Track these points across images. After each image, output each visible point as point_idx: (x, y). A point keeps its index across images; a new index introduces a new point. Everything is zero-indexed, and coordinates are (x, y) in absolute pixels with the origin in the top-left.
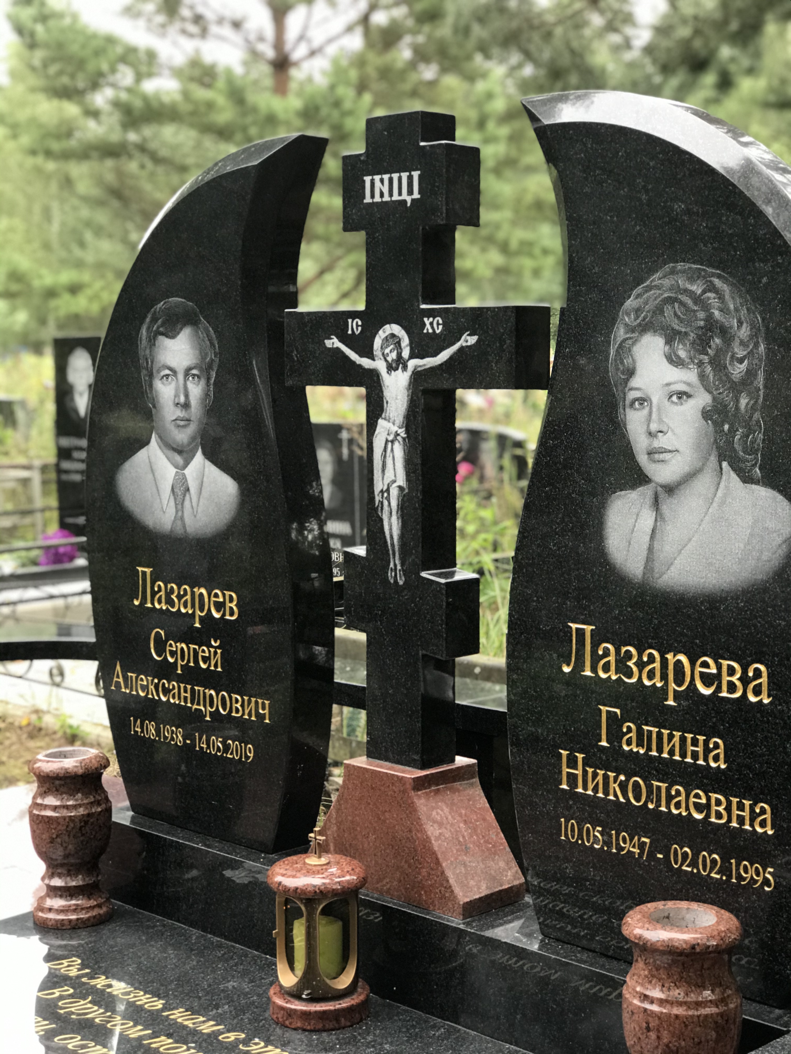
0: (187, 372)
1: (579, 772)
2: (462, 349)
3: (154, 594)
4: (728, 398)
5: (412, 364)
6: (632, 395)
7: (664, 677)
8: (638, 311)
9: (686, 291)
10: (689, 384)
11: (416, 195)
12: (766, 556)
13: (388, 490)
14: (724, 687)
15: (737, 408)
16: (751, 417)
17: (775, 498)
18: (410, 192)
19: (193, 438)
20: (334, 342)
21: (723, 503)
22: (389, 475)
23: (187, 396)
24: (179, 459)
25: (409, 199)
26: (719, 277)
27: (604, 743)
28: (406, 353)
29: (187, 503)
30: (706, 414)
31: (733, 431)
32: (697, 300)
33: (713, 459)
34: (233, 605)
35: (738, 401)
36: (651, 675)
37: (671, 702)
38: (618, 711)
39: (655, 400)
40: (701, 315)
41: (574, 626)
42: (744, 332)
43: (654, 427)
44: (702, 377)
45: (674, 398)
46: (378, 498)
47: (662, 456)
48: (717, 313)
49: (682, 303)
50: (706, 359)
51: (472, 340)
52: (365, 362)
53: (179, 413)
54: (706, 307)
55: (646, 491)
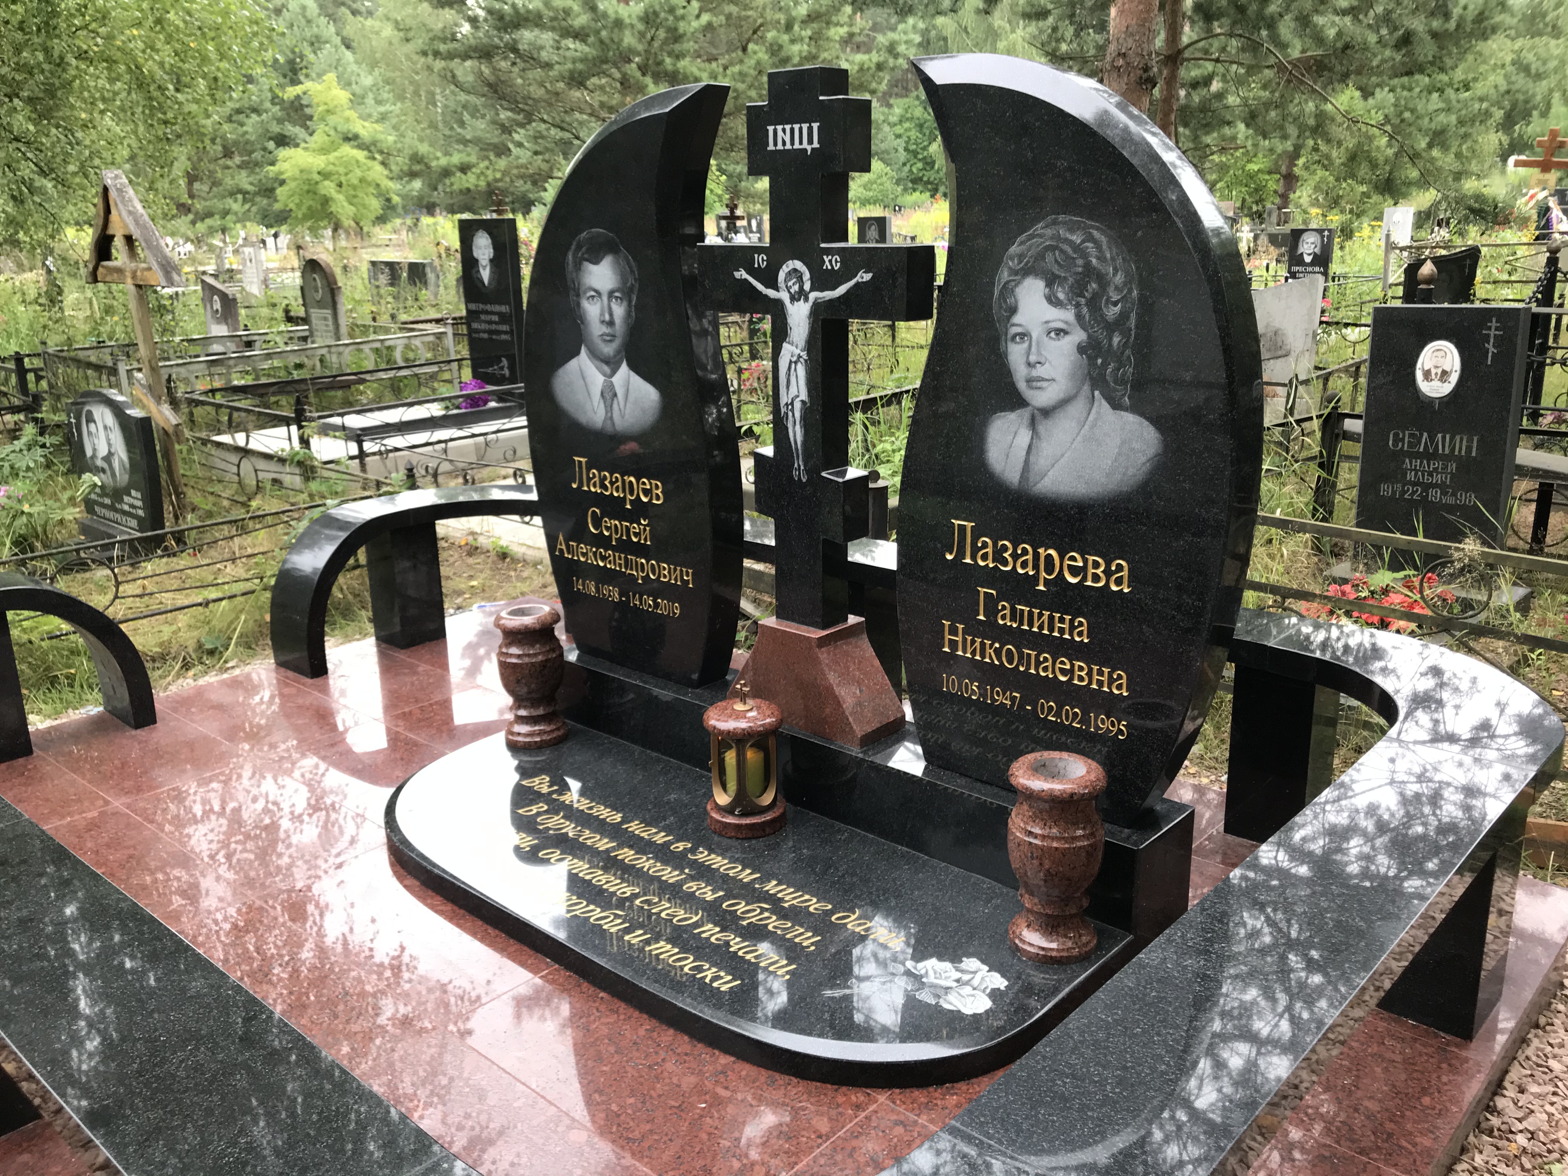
0: (611, 294)
1: (959, 639)
2: (858, 284)
3: (589, 479)
4: (1101, 335)
5: (813, 296)
6: (1014, 330)
8: (1021, 257)
9: (1067, 241)
10: (1066, 323)
11: (816, 145)
12: (1131, 471)
13: (792, 404)
14: (1090, 577)
15: (1110, 345)
16: (1122, 353)
17: (1141, 424)
18: (810, 142)
19: (618, 352)
20: (742, 274)
21: (1093, 426)
22: (793, 391)
23: (611, 314)
24: (607, 369)
25: (809, 148)
26: (1097, 229)
27: (981, 617)
28: (807, 286)
29: (615, 406)
30: (1081, 349)
31: (1105, 365)
32: (1077, 248)
33: (1086, 388)
34: (659, 492)
35: (1111, 339)
36: (1024, 565)
37: (1041, 587)
38: (994, 592)
39: (1034, 336)
41: (957, 522)
42: (1119, 279)
43: (1033, 358)
44: (1079, 317)
45: (1053, 334)
46: (783, 410)
47: (1039, 384)
48: (1094, 261)
49: (1062, 251)
50: (1083, 301)
51: (867, 277)
52: (771, 293)
53: (605, 329)
54: (1084, 255)
55: (1025, 413)
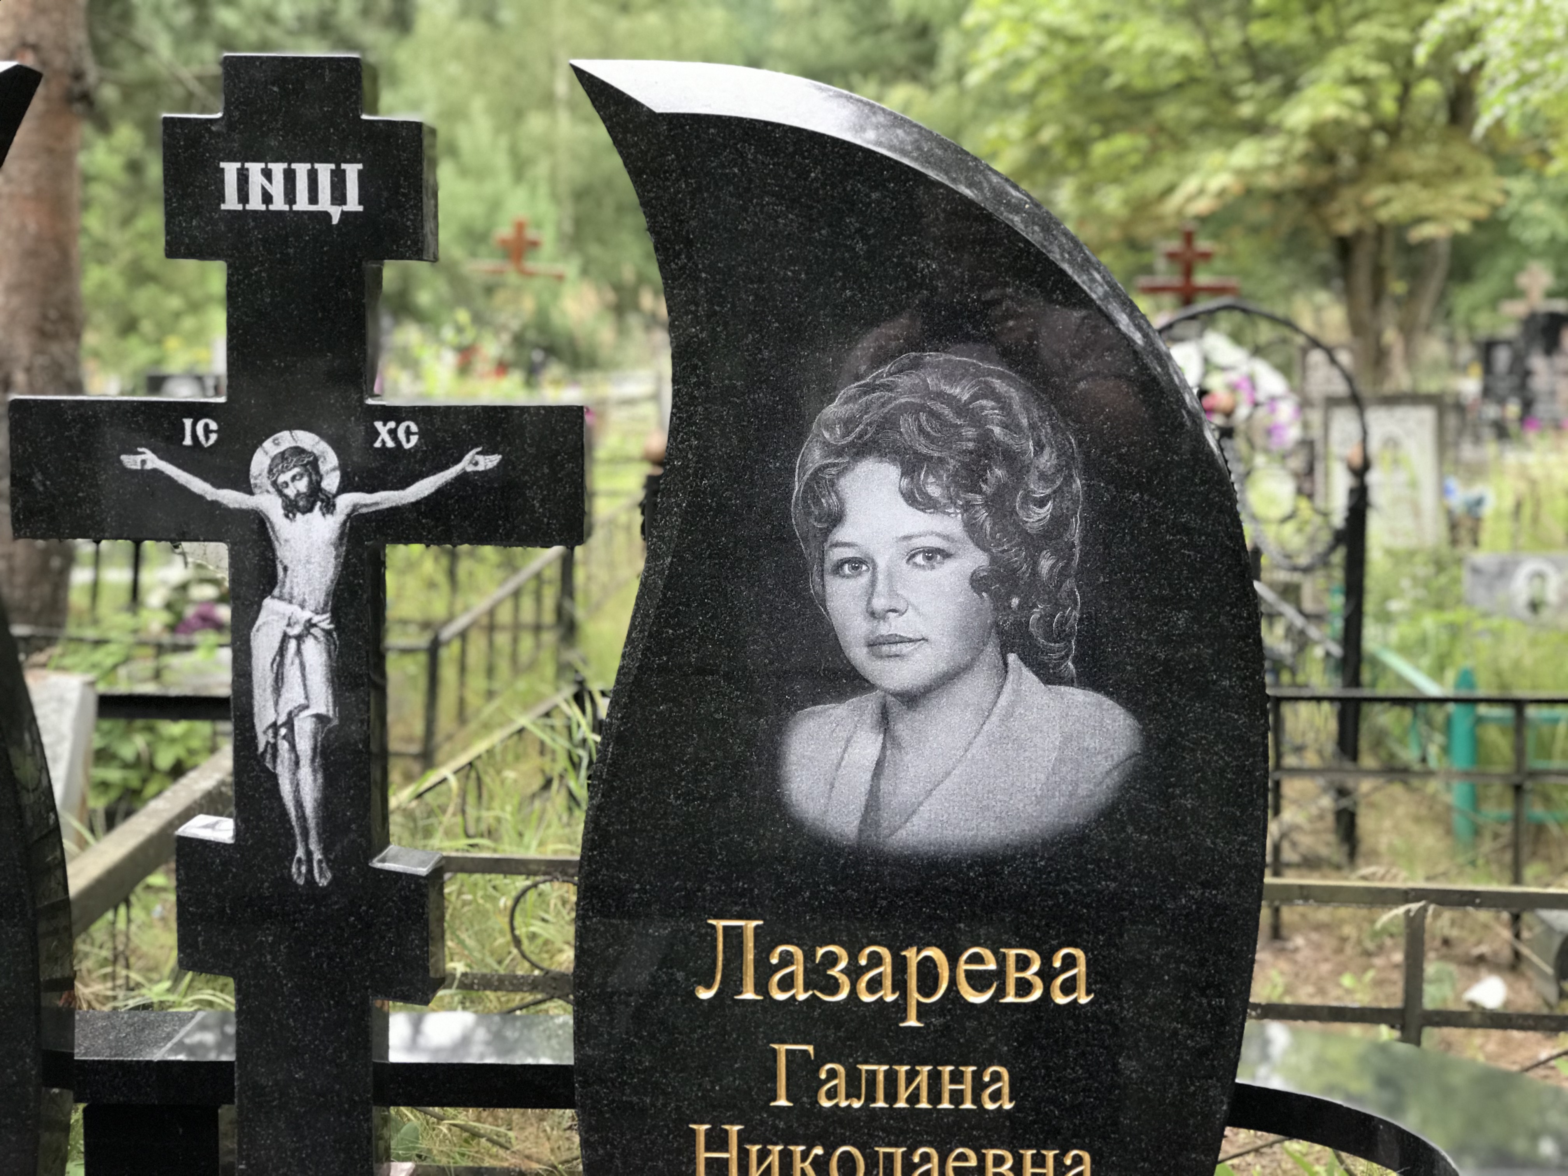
1: (732, 1155)
4: (1017, 557)
5: (346, 502)
6: (836, 554)
7: (900, 985)
8: (848, 423)
9: (940, 396)
10: (946, 538)
11: (353, 204)
13: (289, 723)
14: (1011, 988)
15: (1035, 573)
16: (1058, 587)
17: (1100, 705)
18: (339, 197)
20: (145, 460)
21: (1009, 714)
22: (293, 695)
25: (336, 213)
26: (1001, 376)
27: (782, 1102)
30: (977, 583)
31: (1026, 606)
32: (962, 409)
33: (991, 651)
35: (1035, 564)
36: (874, 985)
37: (912, 1022)
38: (810, 1049)
39: (882, 563)
40: (970, 432)
41: (720, 924)
42: (1047, 460)
43: (879, 603)
44: (972, 528)
45: (919, 559)
46: (262, 740)
47: (894, 649)
48: (997, 430)
49: (933, 414)
50: (979, 499)
51: (489, 462)
52: (231, 498)
54: (977, 420)
55: (869, 703)
